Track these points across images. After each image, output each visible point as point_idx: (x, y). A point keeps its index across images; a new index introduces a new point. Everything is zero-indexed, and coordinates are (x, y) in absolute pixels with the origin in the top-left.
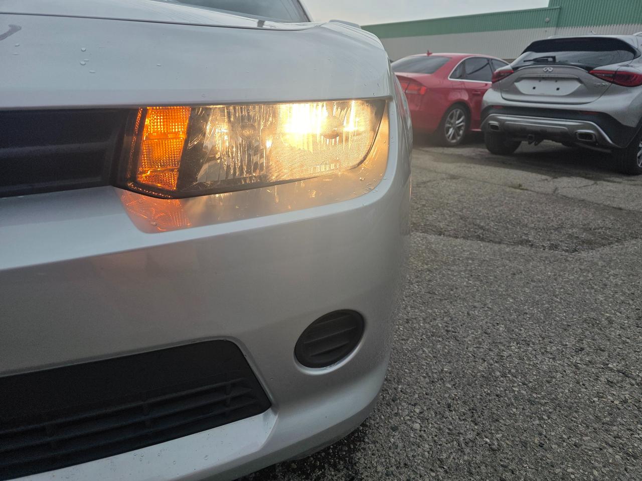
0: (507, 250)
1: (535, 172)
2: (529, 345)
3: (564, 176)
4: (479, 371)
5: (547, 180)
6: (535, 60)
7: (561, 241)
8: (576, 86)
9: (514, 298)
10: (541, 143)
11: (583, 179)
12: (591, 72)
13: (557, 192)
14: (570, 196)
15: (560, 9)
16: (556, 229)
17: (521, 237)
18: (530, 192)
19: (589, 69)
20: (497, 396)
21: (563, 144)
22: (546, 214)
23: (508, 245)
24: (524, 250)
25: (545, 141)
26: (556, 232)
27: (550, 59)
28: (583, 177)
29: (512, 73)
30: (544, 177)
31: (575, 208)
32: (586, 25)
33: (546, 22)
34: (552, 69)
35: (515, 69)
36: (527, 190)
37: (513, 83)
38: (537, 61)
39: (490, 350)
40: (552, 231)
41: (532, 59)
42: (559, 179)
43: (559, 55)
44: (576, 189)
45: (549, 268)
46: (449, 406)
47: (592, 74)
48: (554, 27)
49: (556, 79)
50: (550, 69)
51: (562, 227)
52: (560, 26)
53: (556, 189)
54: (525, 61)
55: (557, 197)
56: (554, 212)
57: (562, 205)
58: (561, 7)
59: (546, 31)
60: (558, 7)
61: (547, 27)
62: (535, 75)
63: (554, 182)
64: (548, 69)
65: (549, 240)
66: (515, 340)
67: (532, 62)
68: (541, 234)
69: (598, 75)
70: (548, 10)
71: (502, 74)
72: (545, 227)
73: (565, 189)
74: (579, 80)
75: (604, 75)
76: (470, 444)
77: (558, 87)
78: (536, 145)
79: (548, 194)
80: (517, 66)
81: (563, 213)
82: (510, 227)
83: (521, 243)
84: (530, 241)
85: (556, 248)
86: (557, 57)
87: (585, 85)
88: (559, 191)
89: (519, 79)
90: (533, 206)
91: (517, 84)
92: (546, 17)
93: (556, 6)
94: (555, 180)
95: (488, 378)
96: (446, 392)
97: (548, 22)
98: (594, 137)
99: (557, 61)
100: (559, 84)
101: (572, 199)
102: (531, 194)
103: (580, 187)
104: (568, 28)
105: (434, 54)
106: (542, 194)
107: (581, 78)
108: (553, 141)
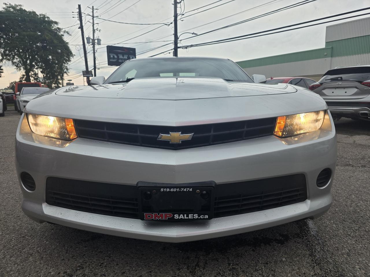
0: (342, 168)
1: (340, 134)
2: (367, 201)
3: (356, 135)
4: (351, 210)
5: (348, 137)
6: (331, 79)
7: (366, 164)
8: (355, 90)
9: (354, 186)
10: (341, 119)
11: (367, 136)
12: (362, 83)
13: (355, 143)
14: (363, 144)
15: (332, 48)
16: (362, 159)
17: (346, 163)
18: (341, 143)
19: (361, 82)
20: (362, 217)
21: (352, 119)
22: (354, 153)
23: (341, 166)
24: (350, 168)
25: (342, 118)
26: (362, 160)
27: (340, 79)
28: (366, 135)
29: (320, 86)
30: (345, 136)
31: (368, 149)
32: (348, 55)
33: (325, 55)
34: (341, 83)
35: (321, 84)
36: (339, 142)
37: (321, 90)
38: (332, 80)
39: (352, 203)
40: (360, 160)
41: (330, 79)
42: (354, 137)
43: (344, 76)
44: (365, 141)
45: (365, 175)
46: (344, 220)
47: (363, 84)
48: (330, 57)
49: (344, 88)
50: (340, 83)
51: (364, 158)
52: (333, 57)
53: (354, 141)
54: (326, 80)
55: (356, 145)
56: (358, 152)
57: (360, 149)
58: (332, 47)
59: (326, 60)
60: (331, 47)
61: (326, 58)
62: (333, 86)
63: (352, 138)
64: (339, 83)
65: (360, 164)
66: (361, 200)
67: (330, 80)
68: (355, 161)
69: (366, 84)
70: (325, 49)
71: (314, 87)
72: (356, 158)
73: (359, 141)
74: (356, 88)
75: (369, 84)
76: (357, 230)
77: (346, 91)
78: (338, 120)
79: (351, 144)
80: (322, 82)
81: (362, 152)
82: (339, 159)
83: (347, 165)
84: (351, 165)
85: (365, 167)
86: (343, 78)
87: (360, 89)
88: (357, 142)
89: (324, 89)
90: (345, 149)
91: (324, 91)
92: (325, 53)
93: (329, 46)
94: (352, 137)
95: (355, 212)
96: (340, 216)
97: (326, 55)
98: (369, 114)
99: (343, 79)
100: (346, 90)
101: (364, 145)
102: (342, 144)
103: (366, 140)
104: (338, 57)
105: (274, 78)
106: (348, 144)
107: (357, 87)
108: (346, 117)
